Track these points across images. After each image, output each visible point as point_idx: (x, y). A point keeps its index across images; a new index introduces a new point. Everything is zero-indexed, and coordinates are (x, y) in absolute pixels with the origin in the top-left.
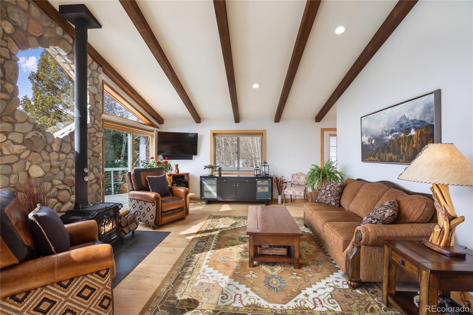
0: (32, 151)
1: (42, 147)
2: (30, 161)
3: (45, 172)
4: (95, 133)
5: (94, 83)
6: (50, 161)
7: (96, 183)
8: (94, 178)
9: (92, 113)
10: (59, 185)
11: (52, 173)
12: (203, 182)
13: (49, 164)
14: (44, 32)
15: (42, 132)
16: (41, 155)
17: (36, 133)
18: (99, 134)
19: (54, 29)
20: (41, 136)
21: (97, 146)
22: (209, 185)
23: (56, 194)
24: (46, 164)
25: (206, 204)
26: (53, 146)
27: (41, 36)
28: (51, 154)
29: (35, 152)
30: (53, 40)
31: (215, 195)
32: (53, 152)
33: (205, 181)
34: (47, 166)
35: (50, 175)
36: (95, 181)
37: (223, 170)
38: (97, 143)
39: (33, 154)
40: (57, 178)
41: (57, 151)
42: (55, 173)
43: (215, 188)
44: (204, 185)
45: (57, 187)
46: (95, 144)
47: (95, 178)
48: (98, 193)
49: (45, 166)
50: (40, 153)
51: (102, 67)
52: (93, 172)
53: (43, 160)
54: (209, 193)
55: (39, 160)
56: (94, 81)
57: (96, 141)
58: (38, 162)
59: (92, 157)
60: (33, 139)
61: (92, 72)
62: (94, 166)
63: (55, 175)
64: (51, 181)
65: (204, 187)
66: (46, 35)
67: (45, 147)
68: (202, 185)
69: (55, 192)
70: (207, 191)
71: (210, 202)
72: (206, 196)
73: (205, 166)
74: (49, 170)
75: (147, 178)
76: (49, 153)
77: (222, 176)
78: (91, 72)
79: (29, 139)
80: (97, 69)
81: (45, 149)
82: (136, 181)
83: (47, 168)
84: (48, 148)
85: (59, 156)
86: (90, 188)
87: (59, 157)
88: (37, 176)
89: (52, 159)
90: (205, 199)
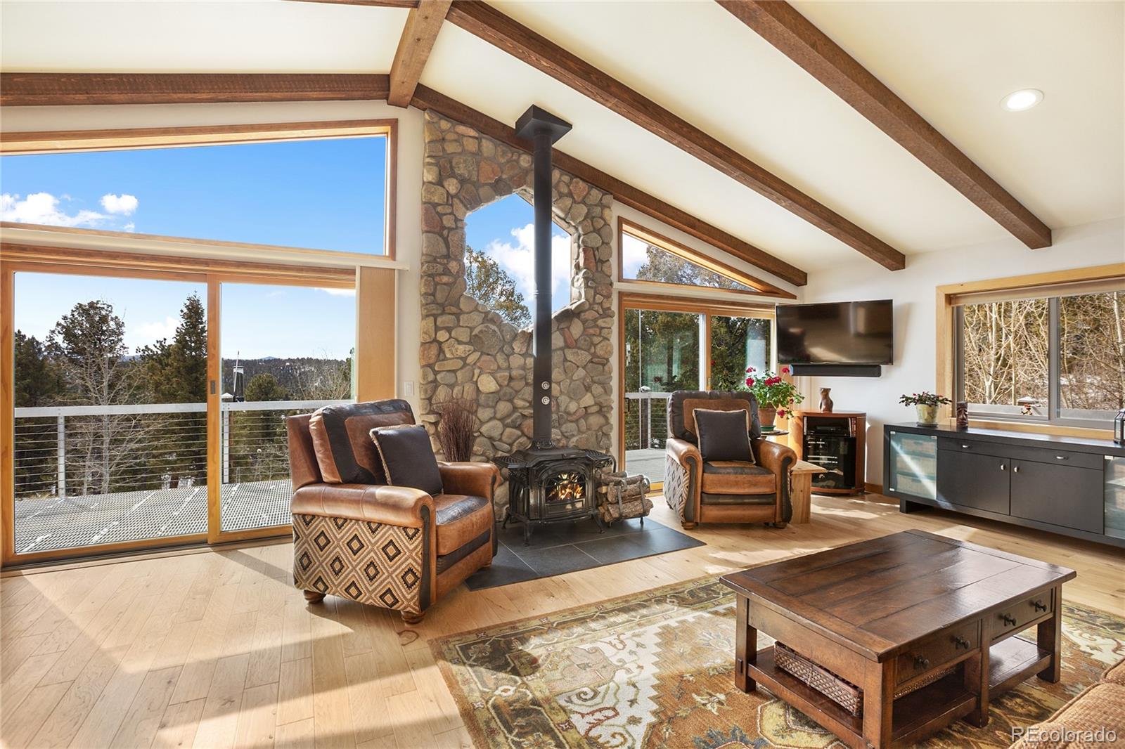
0: (483, 353)
1: (498, 347)
2: (479, 368)
3: (500, 385)
4: (595, 320)
5: (594, 228)
6: (509, 368)
7: (597, 412)
8: (593, 403)
9: (589, 284)
10: (524, 408)
11: (512, 388)
12: (893, 443)
13: (507, 374)
14: (502, 172)
15: (498, 324)
16: (496, 360)
17: (487, 327)
18: (604, 322)
19: (517, 161)
20: (494, 331)
21: (601, 344)
22: (913, 454)
23: (518, 423)
24: (502, 374)
25: (901, 510)
26: (513, 346)
27: (498, 181)
28: (511, 357)
29: (488, 355)
30: (515, 178)
31: (930, 489)
32: (515, 355)
33: (898, 441)
34: (504, 376)
35: (508, 390)
36: (596, 409)
37: (971, 414)
38: (601, 339)
39: (485, 358)
40: (520, 396)
41: (521, 353)
42: (517, 388)
43: (932, 465)
44: (896, 453)
45: (520, 411)
46: (596, 340)
47: (596, 404)
48: (601, 433)
49: (501, 377)
50: (494, 357)
51: (612, 194)
52: (591, 392)
53: (499, 367)
54: (913, 480)
55: (492, 367)
56: (595, 224)
57: (600, 335)
58: (492, 370)
59: (590, 365)
60: (481, 335)
61: (589, 210)
62: (594, 382)
63: (517, 392)
64: (511, 401)
65: (898, 458)
66: (504, 177)
67: (503, 347)
68: (888, 453)
69: (516, 418)
70: (906, 471)
71: (916, 506)
72: (903, 485)
73: (904, 396)
74: (506, 383)
75: (694, 414)
76: (508, 356)
77: (971, 431)
78: (586, 211)
79: (476, 335)
80: (601, 199)
81: (501, 350)
82: (673, 417)
83: (504, 380)
84: (507, 349)
85: (525, 362)
86: (583, 421)
87: (525, 364)
88: (488, 391)
89: (512, 366)
90: (897, 496)
